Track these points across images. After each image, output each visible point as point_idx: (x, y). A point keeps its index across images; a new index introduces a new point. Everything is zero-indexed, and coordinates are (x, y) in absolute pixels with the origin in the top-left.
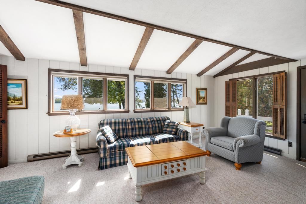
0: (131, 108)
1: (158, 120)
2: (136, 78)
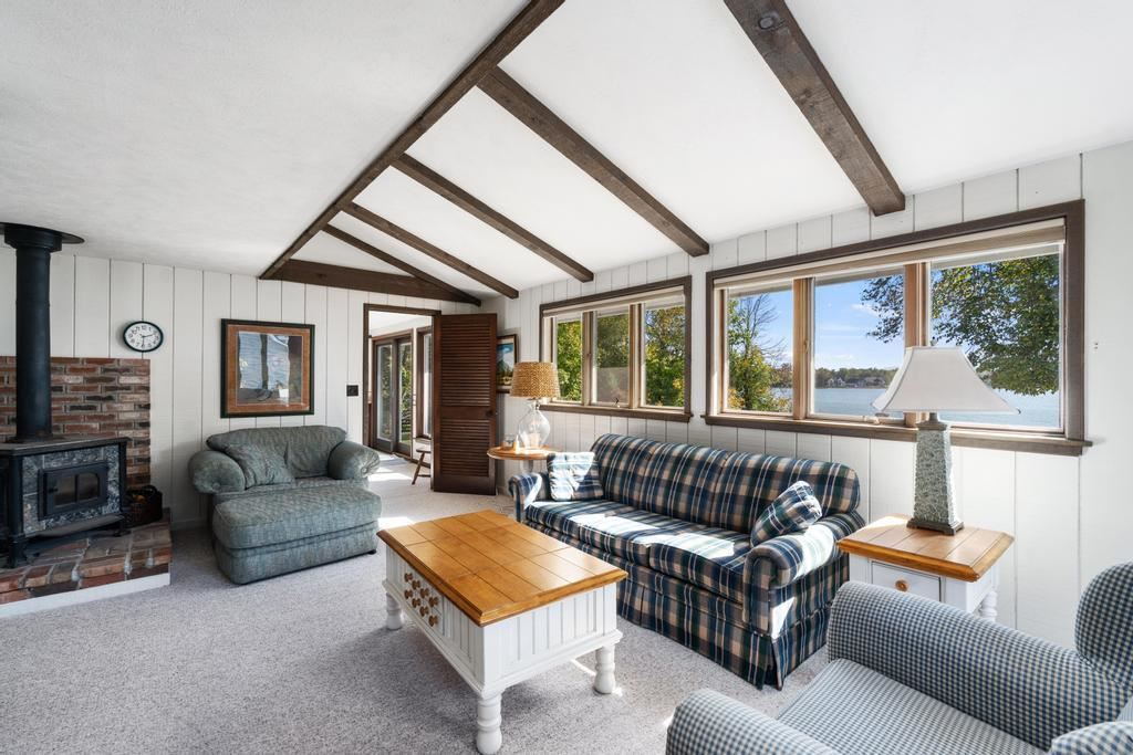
0: (698, 407)
1: (764, 470)
2: (716, 282)
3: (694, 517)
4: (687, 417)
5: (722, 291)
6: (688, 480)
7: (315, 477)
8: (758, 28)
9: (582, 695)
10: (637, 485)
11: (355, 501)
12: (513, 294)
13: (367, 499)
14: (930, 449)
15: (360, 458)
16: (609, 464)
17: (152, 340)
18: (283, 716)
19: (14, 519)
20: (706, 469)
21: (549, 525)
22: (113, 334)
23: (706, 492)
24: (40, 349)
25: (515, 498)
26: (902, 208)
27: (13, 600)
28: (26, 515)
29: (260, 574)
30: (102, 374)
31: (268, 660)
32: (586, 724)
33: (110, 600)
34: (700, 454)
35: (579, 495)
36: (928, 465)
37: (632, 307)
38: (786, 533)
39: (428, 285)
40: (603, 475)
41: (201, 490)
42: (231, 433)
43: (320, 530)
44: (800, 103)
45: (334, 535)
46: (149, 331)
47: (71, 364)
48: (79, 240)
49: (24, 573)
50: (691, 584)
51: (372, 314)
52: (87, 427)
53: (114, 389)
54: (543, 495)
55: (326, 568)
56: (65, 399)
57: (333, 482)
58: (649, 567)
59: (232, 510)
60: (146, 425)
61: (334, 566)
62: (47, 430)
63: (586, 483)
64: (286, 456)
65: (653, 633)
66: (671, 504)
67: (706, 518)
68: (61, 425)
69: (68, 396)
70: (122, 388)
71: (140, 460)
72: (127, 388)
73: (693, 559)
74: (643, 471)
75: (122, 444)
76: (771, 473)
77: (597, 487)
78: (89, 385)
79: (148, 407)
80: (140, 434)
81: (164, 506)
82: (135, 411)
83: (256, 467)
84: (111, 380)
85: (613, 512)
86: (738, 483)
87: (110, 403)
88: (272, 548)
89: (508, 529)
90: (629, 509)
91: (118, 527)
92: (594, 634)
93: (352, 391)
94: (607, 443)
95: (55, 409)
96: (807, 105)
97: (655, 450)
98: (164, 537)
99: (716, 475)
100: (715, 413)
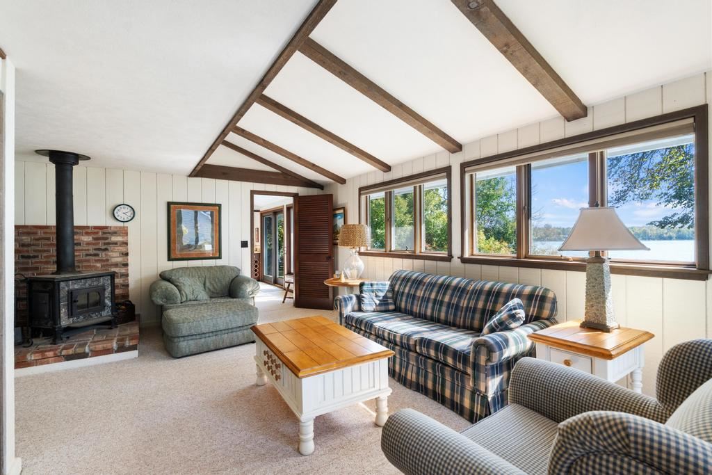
0: (456, 251)
1: (494, 292)
2: (466, 169)
3: (450, 322)
4: (449, 258)
5: (471, 175)
6: (447, 299)
7: (222, 297)
8: (468, 9)
9: (366, 426)
10: (416, 302)
11: (242, 310)
12: (343, 181)
13: (250, 309)
14: (595, 276)
15: (248, 285)
16: (399, 288)
17: (130, 214)
18: (194, 429)
19: (55, 317)
20: (458, 291)
21: (358, 326)
22: (108, 212)
23: (457, 306)
24: (68, 221)
25: (339, 310)
26: (586, 115)
27: (55, 362)
28: (62, 315)
29: (187, 352)
30: (102, 235)
31: (188, 399)
32: (367, 442)
33: (106, 364)
34: (455, 282)
35: (379, 308)
36: (593, 286)
37: (415, 187)
38: (501, 330)
39: (290, 177)
40: (395, 296)
41: (156, 302)
42: (173, 270)
43: (222, 328)
44: (504, 53)
45: (230, 331)
46: (128, 210)
47: (85, 230)
48: (88, 158)
49: (61, 347)
50: (440, 363)
51: (256, 196)
52: (94, 266)
53: (109, 244)
54: (356, 307)
55: (226, 350)
56: (82, 250)
57: (231, 300)
58: (416, 352)
59: (172, 314)
60: (126, 265)
61: (231, 349)
62: (72, 268)
63: (384, 301)
64: (204, 284)
65: (419, 394)
66: (436, 314)
67: (458, 323)
68: (81, 265)
69: (84, 248)
70: (113, 244)
71: (123, 285)
72: (116, 243)
73: (442, 346)
74: (420, 293)
75: (113, 276)
76: (499, 293)
77: (391, 303)
78: (95, 242)
79: (127, 254)
80: (123, 270)
81: (136, 313)
82: (120, 257)
83: (187, 290)
84: (107, 238)
85: (399, 319)
86: (477, 300)
87: (106, 252)
88: (194, 337)
89: (329, 327)
90: (410, 317)
91: (110, 324)
92: (373, 389)
93: (244, 244)
94: (398, 276)
95: (77, 256)
96: (508, 54)
97: (428, 280)
98: (135, 330)
99: (465, 295)
100: (467, 255)
